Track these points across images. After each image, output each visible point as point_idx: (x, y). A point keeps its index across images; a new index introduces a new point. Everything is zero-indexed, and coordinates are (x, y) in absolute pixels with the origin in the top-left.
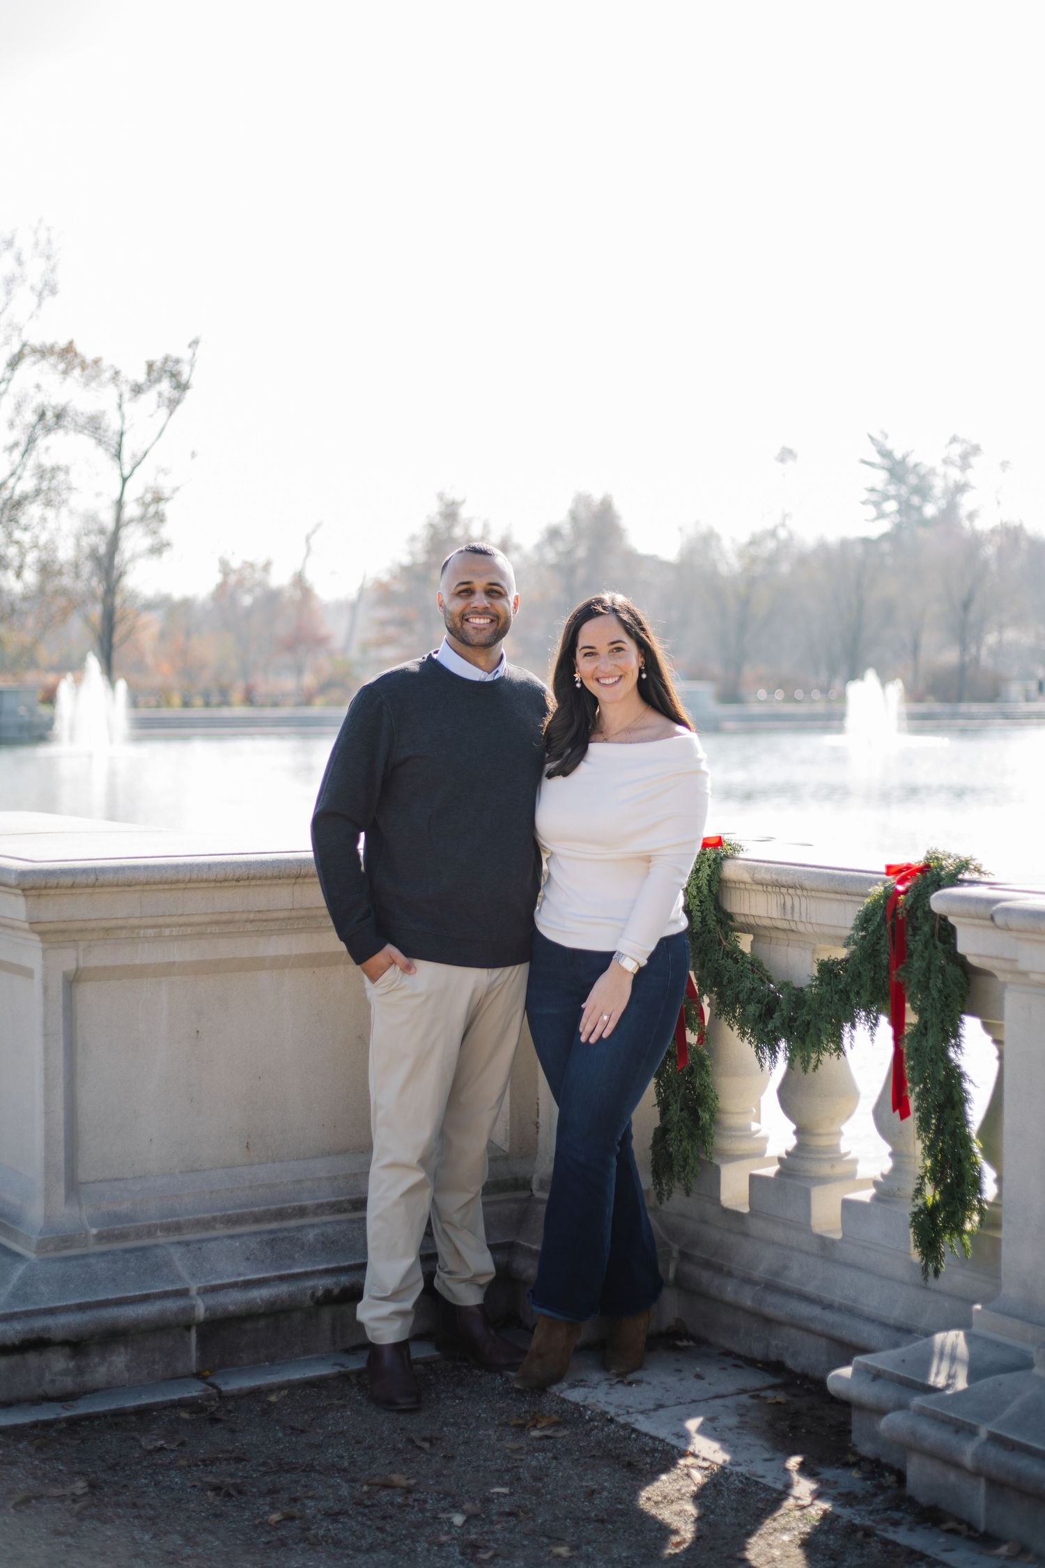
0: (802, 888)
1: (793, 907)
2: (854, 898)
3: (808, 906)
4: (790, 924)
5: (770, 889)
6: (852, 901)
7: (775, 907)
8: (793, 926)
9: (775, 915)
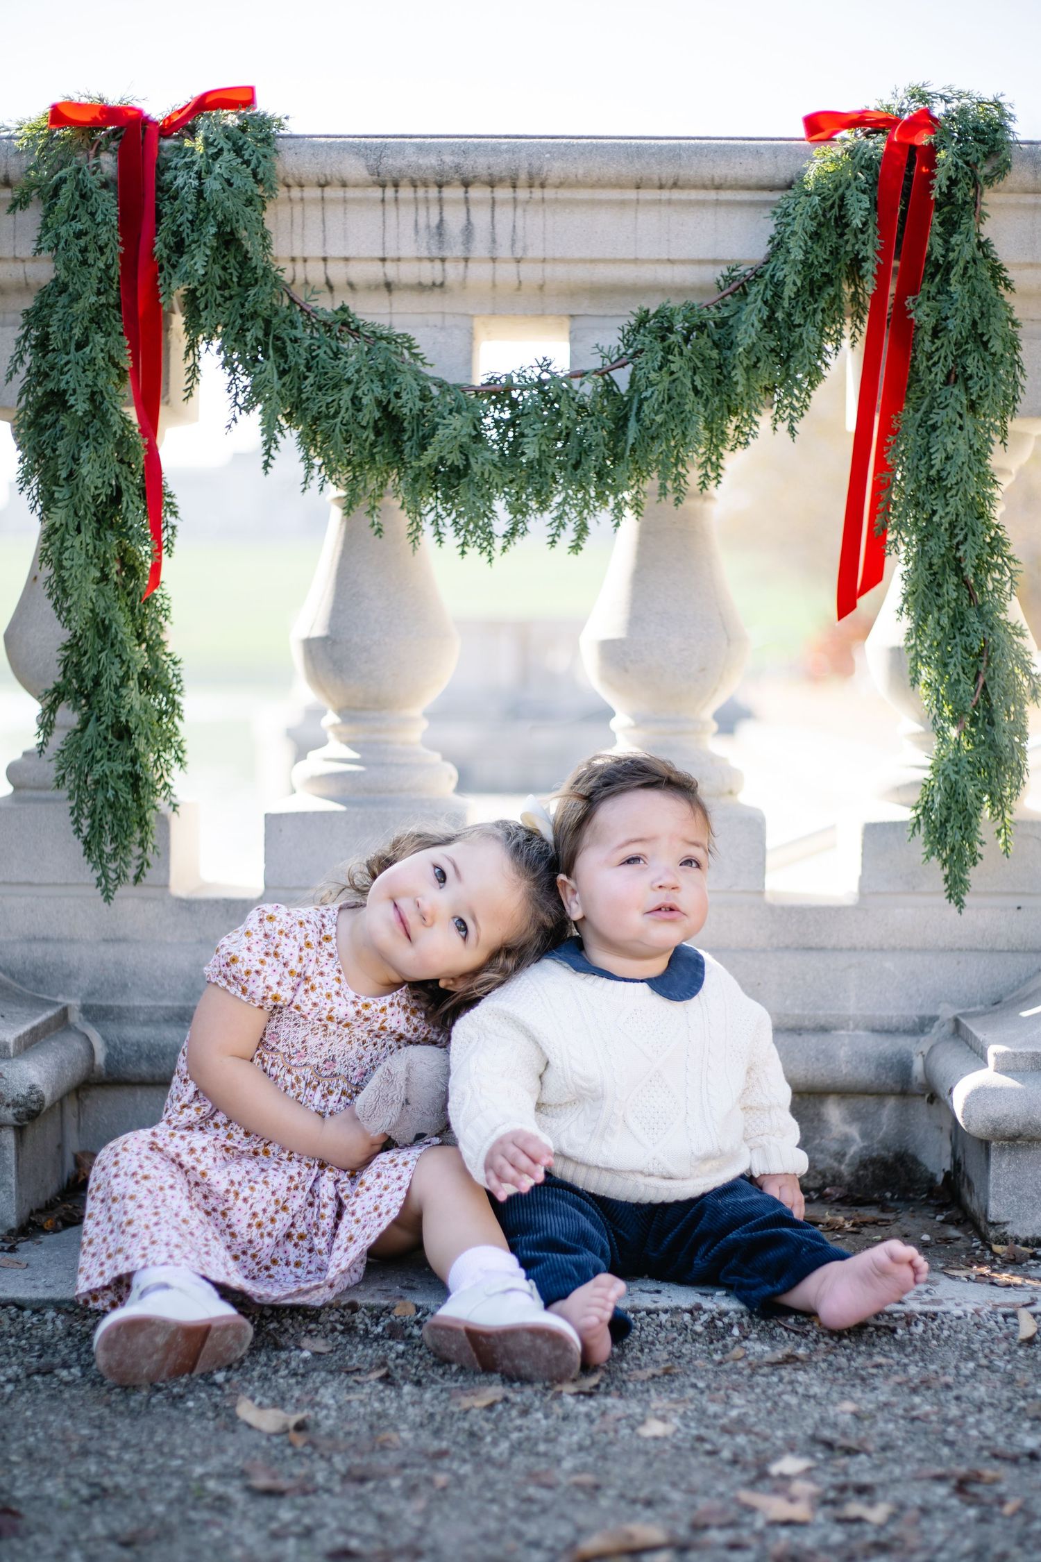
0: (537, 181)
1: (468, 230)
2: (676, 195)
3: (520, 224)
4: (444, 270)
5: (406, 193)
6: (669, 202)
7: (412, 233)
8: (453, 272)
9: (408, 250)
